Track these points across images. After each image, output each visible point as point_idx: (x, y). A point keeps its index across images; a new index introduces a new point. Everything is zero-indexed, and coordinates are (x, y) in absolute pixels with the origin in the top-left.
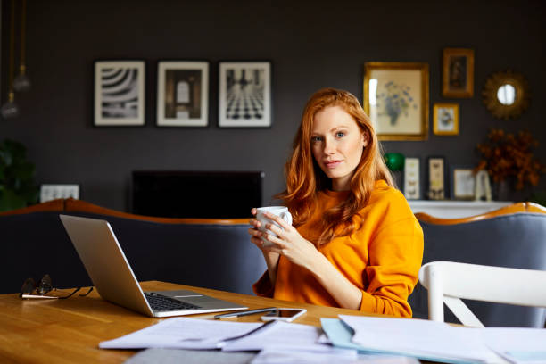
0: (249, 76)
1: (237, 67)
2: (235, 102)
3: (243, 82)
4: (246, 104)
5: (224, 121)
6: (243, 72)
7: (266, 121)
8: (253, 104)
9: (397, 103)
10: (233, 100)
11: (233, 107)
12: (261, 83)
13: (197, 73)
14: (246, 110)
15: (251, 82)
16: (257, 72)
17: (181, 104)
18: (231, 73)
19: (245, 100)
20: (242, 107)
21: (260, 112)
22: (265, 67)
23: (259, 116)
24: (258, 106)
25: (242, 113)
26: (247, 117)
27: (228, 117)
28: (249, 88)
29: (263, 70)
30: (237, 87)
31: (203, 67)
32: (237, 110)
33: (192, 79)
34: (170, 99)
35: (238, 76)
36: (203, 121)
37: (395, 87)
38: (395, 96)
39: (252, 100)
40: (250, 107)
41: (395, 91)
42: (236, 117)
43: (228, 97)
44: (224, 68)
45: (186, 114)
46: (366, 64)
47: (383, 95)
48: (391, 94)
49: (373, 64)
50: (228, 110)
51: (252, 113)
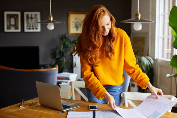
0: (33, 16)
1: (30, 13)
2: (29, 24)
3: (32, 18)
4: (33, 25)
5: (26, 30)
6: (32, 15)
7: (39, 30)
8: (35, 25)
9: (78, 24)
10: (29, 23)
11: (29, 26)
12: (37, 18)
13: (17, 15)
14: (33, 27)
15: (34, 18)
16: (36, 15)
17: (12, 25)
18: (28, 16)
19: (32, 24)
20: (31, 26)
21: (37, 27)
22: (38, 13)
23: (37, 29)
24: (36, 26)
25: (31, 28)
26: (33, 29)
27: (27, 29)
28: (33, 20)
29: (38, 14)
30: (30, 20)
31: (19, 13)
32: (30, 27)
33: (15, 17)
34: (8, 24)
35: (30, 16)
36: (19, 30)
37: (78, 19)
38: (78, 22)
39: (34, 24)
40: (34, 26)
41: (78, 21)
42: (30, 29)
43: (27, 23)
44: (26, 13)
45: (14, 28)
46: (69, 13)
47: (74, 22)
48: (76, 21)
49: (71, 12)
50: (27, 27)
51: (34, 27)
